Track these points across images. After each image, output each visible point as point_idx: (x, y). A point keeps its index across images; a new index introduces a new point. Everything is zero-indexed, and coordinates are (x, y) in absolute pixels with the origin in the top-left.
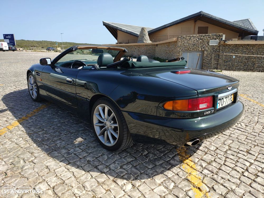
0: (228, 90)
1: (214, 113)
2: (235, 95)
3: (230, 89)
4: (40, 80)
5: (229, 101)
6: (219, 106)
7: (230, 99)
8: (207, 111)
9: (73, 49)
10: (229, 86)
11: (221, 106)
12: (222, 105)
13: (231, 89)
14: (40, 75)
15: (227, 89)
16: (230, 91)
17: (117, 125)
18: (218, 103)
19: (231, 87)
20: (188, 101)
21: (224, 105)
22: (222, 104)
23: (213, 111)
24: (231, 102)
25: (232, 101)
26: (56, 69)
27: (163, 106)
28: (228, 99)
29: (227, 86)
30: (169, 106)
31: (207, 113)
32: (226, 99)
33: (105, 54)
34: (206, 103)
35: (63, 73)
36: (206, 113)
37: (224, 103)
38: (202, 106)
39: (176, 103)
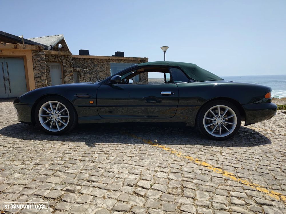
27: (265, 97)
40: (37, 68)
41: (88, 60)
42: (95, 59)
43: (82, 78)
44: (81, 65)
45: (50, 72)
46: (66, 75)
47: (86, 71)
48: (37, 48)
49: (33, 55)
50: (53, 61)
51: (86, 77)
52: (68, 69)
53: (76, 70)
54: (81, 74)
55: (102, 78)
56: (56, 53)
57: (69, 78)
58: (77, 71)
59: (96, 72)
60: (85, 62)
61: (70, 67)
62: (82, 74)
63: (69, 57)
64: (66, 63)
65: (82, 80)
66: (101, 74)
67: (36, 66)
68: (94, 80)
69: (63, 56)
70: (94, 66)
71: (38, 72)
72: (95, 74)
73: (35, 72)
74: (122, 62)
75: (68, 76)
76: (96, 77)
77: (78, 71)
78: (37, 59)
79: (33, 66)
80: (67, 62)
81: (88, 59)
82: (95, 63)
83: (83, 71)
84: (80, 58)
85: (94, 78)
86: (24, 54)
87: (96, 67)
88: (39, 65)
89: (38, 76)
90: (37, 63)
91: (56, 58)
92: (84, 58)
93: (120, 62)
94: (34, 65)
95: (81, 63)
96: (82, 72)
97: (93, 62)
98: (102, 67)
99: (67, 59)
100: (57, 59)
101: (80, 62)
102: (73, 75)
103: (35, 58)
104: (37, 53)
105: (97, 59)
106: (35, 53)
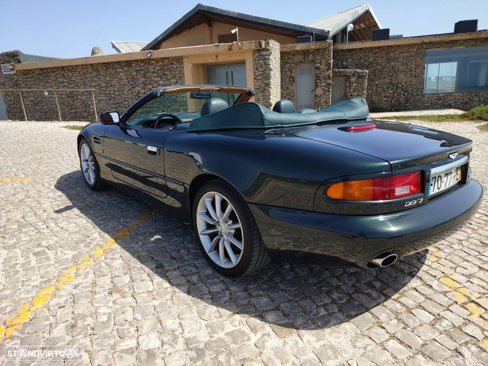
0: (450, 160)
1: (423, 204)
2: (465, 169)
3: (454, 157)
4: (102, 151)
5: (452, 180)
6: (433, 191)
7: (455, 176)
8: (410, 200)
9: (157, 93)
10: (452, 152)
11: (436, 191)
12: (439, 189)
13: (456, 157)
14: (100, 143)
15: (449, 157)
16: (452, 161)
17: (239, 225)
18: (432, 185)
19: (456, 154)
20: (374, 182)
21: (443, 189)
22: (439, 187)
23: (422, 199)
24: (457, 182)
25: (459, 180)
26: (128, 131)
27: (325, 192)
28: (449, 176)
29: (448, 153)
30: (336, 191)
31: (410, 204)
32: (447, 176)
33: (214, 100)
34: (409, 186)
35: (141, 137)
36: (408, 204)
37: (443, 185)
38: (400, 191)
39: (350, 186)
40: (259, 78)
41: (377, 50)
42: (390, 46)
43: (353, 87)
44: (362, 61)
45: (294, 80)
46: (319, 84)
47: (362, 73)
48: (257, 46)
49: (255, 57)
50: (301, 62)
51: (359, 85)
52: (323, 73)
53: (342, 74)
54: (351, 80)
55: (403, 84)
56: (303, 47)
57: (323, 89)
58: (344, 75)
59: (391, 74)
60: (371, 54)
61: (327, 69)
62: (353, 79)
63: (326, 51)
64: (320, 63)
65: (352, 90)
66: (401, 77)
67: (258, 74)
68: (386, 89)
69: (317, 50)
70: (389, 60)
71: (259, 84)
72: (389, 78)
73: (256, 84)
74: (457, 46)
75: (322, 86)
76: (391, 83)
77: (346, 74)
78: (260, 63)
79: (253, 75)
80: (323, 60)
81: (376, 48)
82: (392, 55)
83: (356, 74)
84: (361, 49)
85: (386, 86)
86: (244, 57)
87: (392, 63)
88: (262, 73)
89: (260, 90)
90: (259, 69)
91: (304, 56)
92: (368, 48)
93: (451, 47)
94: (254, 73)
95: (363, 57)
96: (354, 75)
97: (388, 53)
98: (405, 61)
99: (323, 55)
100: (306, 56)
101: (361, 55)
102: (329, 84)
103: (257, 62)
104: (259, 54)
105: (396, 45)
106: (257, 54)
